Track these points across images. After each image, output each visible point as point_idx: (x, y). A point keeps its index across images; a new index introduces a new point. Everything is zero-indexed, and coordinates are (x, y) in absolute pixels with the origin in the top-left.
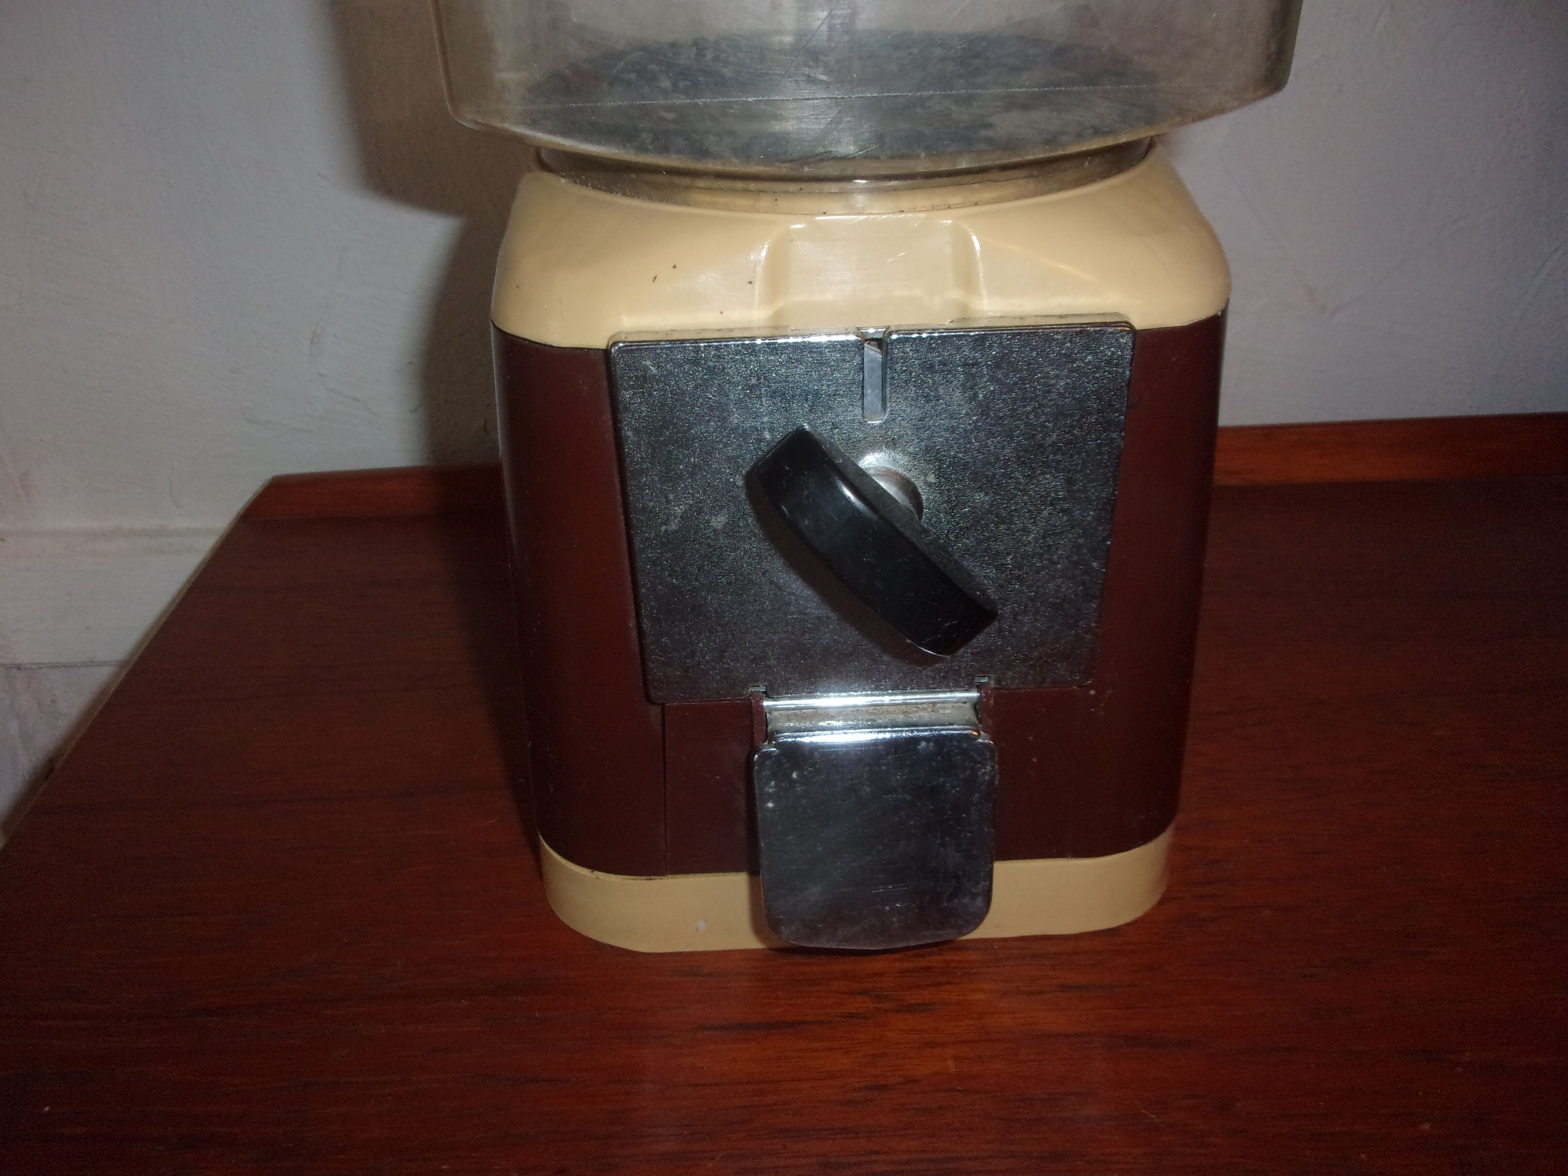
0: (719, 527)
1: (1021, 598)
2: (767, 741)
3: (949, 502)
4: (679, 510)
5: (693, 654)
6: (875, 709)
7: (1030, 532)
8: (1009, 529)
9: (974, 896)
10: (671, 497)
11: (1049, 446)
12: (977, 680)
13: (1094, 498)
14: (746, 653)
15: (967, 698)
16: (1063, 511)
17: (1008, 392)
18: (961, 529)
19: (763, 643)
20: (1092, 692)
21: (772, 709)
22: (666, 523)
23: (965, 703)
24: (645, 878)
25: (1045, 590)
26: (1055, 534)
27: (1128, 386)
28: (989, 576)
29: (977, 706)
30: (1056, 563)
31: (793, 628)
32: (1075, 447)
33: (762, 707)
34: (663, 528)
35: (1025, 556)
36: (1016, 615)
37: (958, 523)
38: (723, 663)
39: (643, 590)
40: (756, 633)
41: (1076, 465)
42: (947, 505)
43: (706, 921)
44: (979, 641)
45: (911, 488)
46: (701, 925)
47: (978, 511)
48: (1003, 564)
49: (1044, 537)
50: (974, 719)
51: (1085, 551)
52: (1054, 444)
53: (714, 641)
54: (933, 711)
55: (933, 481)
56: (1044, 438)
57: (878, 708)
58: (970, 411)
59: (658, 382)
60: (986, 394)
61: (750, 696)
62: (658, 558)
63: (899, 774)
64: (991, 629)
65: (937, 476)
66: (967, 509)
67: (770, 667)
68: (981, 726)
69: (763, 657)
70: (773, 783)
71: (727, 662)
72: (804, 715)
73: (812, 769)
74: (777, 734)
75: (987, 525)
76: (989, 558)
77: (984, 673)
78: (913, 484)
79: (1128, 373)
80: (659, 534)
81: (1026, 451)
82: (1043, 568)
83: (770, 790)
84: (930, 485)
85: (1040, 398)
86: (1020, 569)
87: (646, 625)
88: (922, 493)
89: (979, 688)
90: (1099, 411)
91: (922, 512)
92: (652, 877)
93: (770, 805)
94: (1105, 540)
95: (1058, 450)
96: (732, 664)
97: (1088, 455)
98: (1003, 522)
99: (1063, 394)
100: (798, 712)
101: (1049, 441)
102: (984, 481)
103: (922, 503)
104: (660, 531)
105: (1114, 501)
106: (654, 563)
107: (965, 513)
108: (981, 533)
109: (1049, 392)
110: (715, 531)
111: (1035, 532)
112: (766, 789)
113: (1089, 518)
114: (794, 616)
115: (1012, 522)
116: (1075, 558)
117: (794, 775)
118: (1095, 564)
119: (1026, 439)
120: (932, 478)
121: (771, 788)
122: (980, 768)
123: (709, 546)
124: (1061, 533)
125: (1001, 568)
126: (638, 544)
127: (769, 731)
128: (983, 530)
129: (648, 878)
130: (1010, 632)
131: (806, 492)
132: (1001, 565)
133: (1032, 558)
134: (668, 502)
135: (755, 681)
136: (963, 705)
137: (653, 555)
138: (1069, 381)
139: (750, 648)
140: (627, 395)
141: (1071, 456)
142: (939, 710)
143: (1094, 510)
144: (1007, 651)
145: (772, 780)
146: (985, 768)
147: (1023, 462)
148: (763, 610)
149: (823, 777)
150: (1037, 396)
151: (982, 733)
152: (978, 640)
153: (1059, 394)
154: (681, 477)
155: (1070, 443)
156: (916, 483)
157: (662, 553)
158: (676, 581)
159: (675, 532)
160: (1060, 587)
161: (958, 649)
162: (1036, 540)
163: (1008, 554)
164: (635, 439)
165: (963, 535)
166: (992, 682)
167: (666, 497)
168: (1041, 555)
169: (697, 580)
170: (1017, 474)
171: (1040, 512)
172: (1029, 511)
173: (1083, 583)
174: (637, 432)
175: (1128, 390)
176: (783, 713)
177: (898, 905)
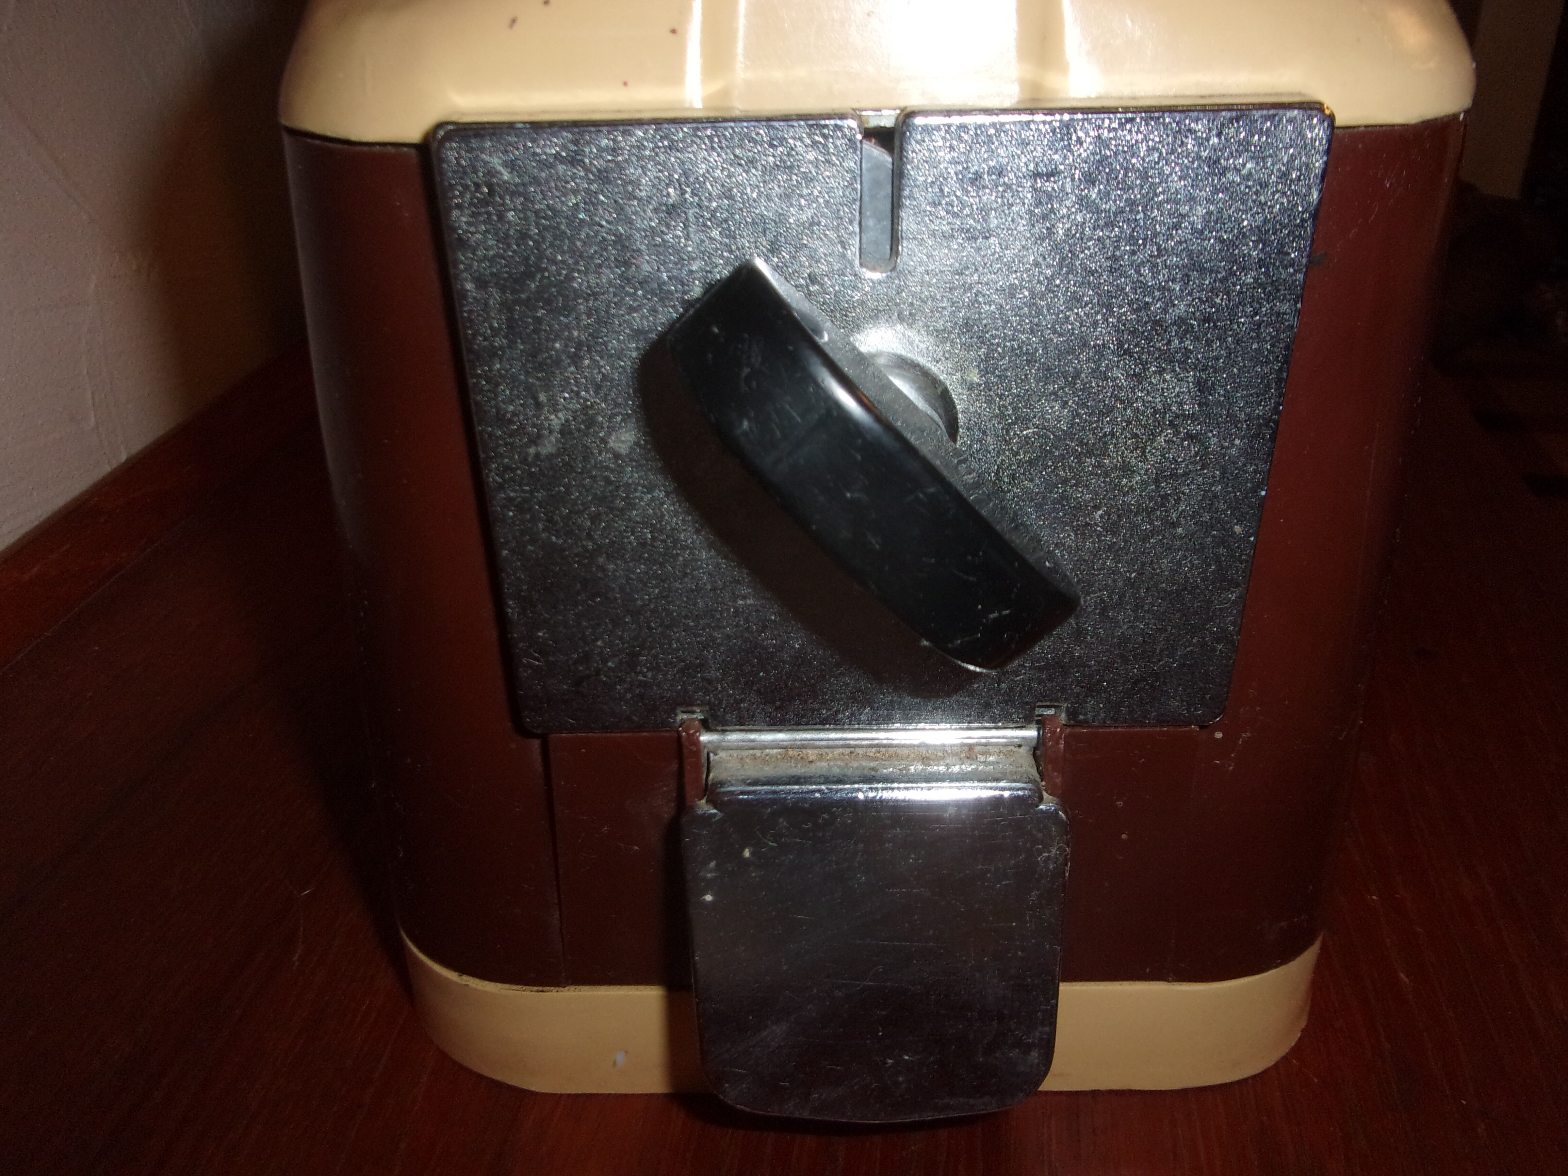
0: (624, 449)
1: (1114, 581)
2: (706, 797)
3: (1002, 416)
4: (556, 420)
5: (586, 658)
6: (879, 752)
7: (1134, 471)
8: (1100, 465)
9: (1027, 1049)
10: (542, 397)
11: (1174, 324)
12: (1038, 711)
13: (1243, 416)
14: (672, 658)
15: (1023, 738)
16: (1189, 436)
17: (1106, 225)
18: (1020, 464)
19: (698, 642)
20: (1219, 735)
21: (716, 748)
22: (535, 440)
23: (1020, 746)
24: (535, 988)
25: (1154, 569)
26: (1174, 476)
27: (1315, 216)
28: (1063, 545)
29: (1038, 750)
30: (1174, 525)
31: (747, 620)
32: (1215, 326)
33: (697, 743)
34: (532, 450)
35: (1125, 510)
36: (1104, 610)
37: (1017, 454)
38: (637, 673)
39: (505, 553)
40: (687, 629)
41: (1217, 359)
42: (999, 423)
43: (626, 1052)
44: (1044, 648)
45: (939, 390)
46: (620, 1058)
47: (1049, 433)
48: (1087, 524)
49: (1157, 482)
50: (1034, 772)
51: (1223, 506)
52: (1180, 321)
53: (621, 638)
54: (968, 758)
55: (976, 379)
56: (1165, 311)
57: (883, 750)
58: (1040, 260)
59: (513, 194)
60: (1069, 229)
61: (680, 727)
62: (525, 500)
63: (913, 856)
64: (1064, 631)
65: (982, 373)
66: (1031, 431)
67: (709, 681)
68: (1044, 783)
69: (701, 666)
70: (712, 864)
71: (641, 672)
72: (767, 757)
73: (775, 844)
74: (721, 787)
75: (1062, 457)
76: (1065, 515)
77: (1052, 701)
78: (941, 383)
79: (1315, 195)
80: (526, 459)
81: (1133, 332)
82: (1153, 533)
83: (709, 875)
84: (971, 387)
85: (1160, 240)
86: (1114, 534)
87: (512, 608)
88: (956, 402)
89: (1041, 723)
90: (1261, 263)
91: (957, 431)
92: (546, 988)
93: (708, 898)
94: (1255, 490)
95: (1186, 332)
96: (650, 675)
97: (1238, 342)
98: (1090, 454)
99: (1201, 232)
100: (758, 753)
101: (1173, 313)
102: (1062, 382)
103: (956, 419)
104: (527, 454)
105: (1277, 423)
106: (520, 509)
107: (1027, 437)
108: (1053, 471)
109: (1177, 226)
110: (617, 456)
111: (1142, 472)
112: (702, 874)
113: (1233, 451)
114: (748, 602)
115: (1105, 454)
116: (1206, 517)
117: (747, 853)
118: (1238, 529)
119: (1134, 311)
120: (975, 377)
121: (710, 870)
122: (1040, 852)
123: (607, 480)
124: (1186, 474)
125: (1082, 532)
126: (493, 478)
127: (710, 783)
128: (1056, 467)
129: (541, 988)
130: (1095, 635)
131: (746, 371)
132: (1084, 526)
133: (1135, 516)
134: (538, 405)
135: (688, 703)
136: (1017, 749)
137: (518, 495)
138: (1212, 208)
139: (677, 650)
140: (460, 219)
141: (1209, 343)
142: (979, 756)
143: (1242, 438)
144: (1090, 667)
145: (711, 860)
146: (1049, 852)
147: (1128, 352)
148: (698, 589)
149: (791, 857)
150: (1155, 235)
151: (1045, 795)
152: (1042, 648)
153: (1194, 230)
154: (558, 362)
155: (1207, 320)
156: (948, 383)
157: (531, 492)
158: (557, 538)
159: (550, 457)
160: (1179, 564)
161: (1011, 658)
162: (1144, 484)
163: (1096, 508)
164: (479, 297)
165: (1024, 474)
166: (1063, 715)
167: (535, 398)
168: (1150, 512)
169: (589, 537)
170: (1117, 373)
171: (1153, 436)
172: (1135, 436)
173: (1217, 559)
174: (481, 283)
175: (1314, 226)
176: (735, 753)
177: (907, 1058)
